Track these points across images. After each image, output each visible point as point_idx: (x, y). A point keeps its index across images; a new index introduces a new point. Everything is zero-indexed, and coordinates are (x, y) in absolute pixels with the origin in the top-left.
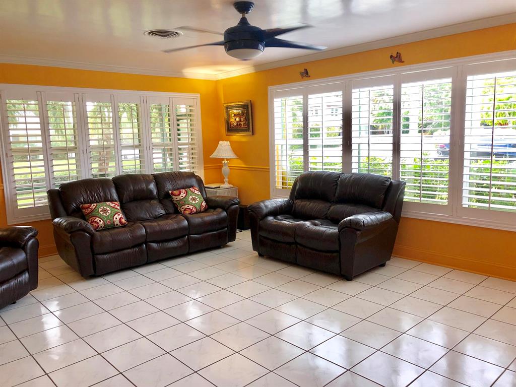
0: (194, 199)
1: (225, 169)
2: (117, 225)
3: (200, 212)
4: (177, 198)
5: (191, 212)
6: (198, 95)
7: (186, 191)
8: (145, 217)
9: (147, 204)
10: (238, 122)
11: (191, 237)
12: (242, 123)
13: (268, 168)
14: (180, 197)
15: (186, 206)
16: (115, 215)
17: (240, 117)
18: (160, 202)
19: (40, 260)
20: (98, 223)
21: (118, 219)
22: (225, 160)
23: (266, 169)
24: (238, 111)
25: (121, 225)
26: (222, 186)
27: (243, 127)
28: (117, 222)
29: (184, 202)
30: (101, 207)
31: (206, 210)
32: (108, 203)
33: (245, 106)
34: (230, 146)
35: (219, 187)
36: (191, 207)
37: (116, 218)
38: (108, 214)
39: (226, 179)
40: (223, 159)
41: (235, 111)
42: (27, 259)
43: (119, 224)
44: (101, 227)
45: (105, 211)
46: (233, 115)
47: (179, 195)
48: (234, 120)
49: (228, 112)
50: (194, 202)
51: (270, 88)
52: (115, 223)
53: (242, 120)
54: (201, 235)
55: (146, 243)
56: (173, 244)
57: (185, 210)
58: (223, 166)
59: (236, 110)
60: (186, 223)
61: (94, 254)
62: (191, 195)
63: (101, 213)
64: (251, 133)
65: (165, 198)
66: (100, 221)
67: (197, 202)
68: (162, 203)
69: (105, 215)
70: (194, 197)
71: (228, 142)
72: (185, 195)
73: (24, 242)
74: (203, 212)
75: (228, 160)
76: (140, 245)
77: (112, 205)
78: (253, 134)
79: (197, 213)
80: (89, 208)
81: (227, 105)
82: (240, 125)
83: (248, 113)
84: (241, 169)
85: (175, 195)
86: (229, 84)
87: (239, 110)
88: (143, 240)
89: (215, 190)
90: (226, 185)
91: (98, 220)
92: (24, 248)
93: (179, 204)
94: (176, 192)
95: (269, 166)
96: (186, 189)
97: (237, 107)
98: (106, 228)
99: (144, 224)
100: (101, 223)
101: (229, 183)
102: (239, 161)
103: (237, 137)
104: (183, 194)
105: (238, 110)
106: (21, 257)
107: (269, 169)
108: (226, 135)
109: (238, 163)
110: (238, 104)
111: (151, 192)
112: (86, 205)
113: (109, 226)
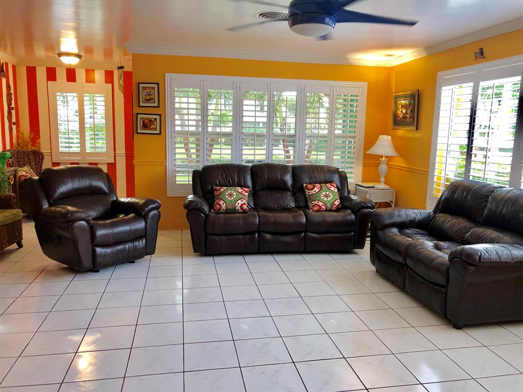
0: (327, 196)
1: (383, 168)
2: (238, 210)
3: (331, 210)
4: (309, 193)
5: (320, 209)
6: (365, 84)
7: (321, 186)
8: (273, 206)
9: (278, 195)
10: (404, 114)
11: (307, 234)
12: (408, 116)
13: (426, 170)
14: (313, 192)
15: (316, 202)
16: (238, 201)
17: (407, 109)
18: (294, 194)
19: (159, 232)
20: (220, 205)
21: (240, 204)
22: (384, 157)
23: (425, 171)
24: (405, 102)
25: (242, 211)
26: (378, 186)
27: (408, 120)
28: (238, 206)
29: (315, 197)
30: (230, 190)
31: (338, 210)
32: (237, 188)
33: (412, 96)
34: (391, 142)
35: (373, 187)
36: (321, 204)
37: (238, 204)
38: (232, 198)
39: (383, 179)
40: (381, 157)
41: (403, 102)
42: (146, 227)
43: (240, 209)
44: (223, 210)
45: (231, 195)
46: (400, 107)
47: (313, 189)
48: (401, 112)
49: (396, 103)
50: (326, 199)
51: (440, 74)
52: (237, 208)
53: (408, 112)
54: (321, 235)
55: (259, 232)
56: (288, 239)
57: (313, 206)
58: (380, 163)
59: (404, 100)
60: (304, 220)
61: (206, 234)
62: (325, 191)
63: (227, 196)
64: (414, 128)
65: (299, 190)
66: (223, 204)
67: (329, 199)
68: (294, 196)
69: (229, 198)
70: (328, 193)
71: (390, 137)
72: (318, 190)
73: (145, 212)
74: (334, 211)
75: (386, 157)
76: (253, 233)
77: (240, 190)
78: (417, 129)
79: (326, 210)
80: (219, 190)
81: (396, 94)
82: (406, 117)
83: (414, 104)
84: (401, 168)
85: (308, 189)
86: (400, 70)
87: (407, 101)
88: (256, 228)
89: (366, 189)
90: (382, 186)
91: (221, 202)
92: (145, 218)
93: (310, 198)
94: (310, 186)
95: (428, 169)
96: (322, 185)
97: (405, 97)
98: (227, 212)
99: (260, 213)
100: (224, 207)
101: (385, 183)
102: (401, 160)
103: (401, 132)
104: (316, 189)
105: (405, 100)
106: (141, 225)
107: (428, 172)
108: (392, 129)
109: (399, 162)
110: (406, 93)
111: (285, 183)
112: (218, 188)
113: (230, 210)
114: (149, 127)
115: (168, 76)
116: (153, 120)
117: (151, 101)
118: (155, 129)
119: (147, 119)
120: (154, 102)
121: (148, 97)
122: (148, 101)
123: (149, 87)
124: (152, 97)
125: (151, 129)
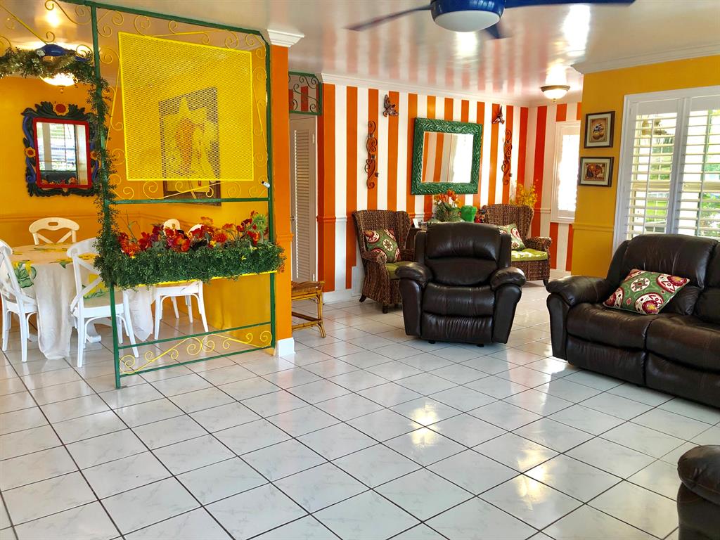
2: (637, 309)
20: (615, 297)
21: (643, 301)
25: (643, 312)
28: (640, 303)
32: (663, 276)
38: (638, 290)
42: (494, 305)
43: (641, 309)
55: (647, 351)
61: (568, 334)
63: (633, 286)
66: (620, 296)
69: (634, 289)
73: (497, 286)
77: (663, 280)
91: (619, 293)
92: (496, 293)
98: (622, 309)
113: (628, 307)
114: (595, 175)
115: (628, 99)
116: (601, 166)
117: (600, 139)
118: (602, 179)
119: (592, 164)
120: (605, 140)
121: (597, 134)
122: (596, 138)
123: (598, 119)
124: (602, 133)
125: (597, 179)
